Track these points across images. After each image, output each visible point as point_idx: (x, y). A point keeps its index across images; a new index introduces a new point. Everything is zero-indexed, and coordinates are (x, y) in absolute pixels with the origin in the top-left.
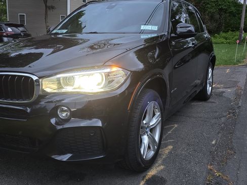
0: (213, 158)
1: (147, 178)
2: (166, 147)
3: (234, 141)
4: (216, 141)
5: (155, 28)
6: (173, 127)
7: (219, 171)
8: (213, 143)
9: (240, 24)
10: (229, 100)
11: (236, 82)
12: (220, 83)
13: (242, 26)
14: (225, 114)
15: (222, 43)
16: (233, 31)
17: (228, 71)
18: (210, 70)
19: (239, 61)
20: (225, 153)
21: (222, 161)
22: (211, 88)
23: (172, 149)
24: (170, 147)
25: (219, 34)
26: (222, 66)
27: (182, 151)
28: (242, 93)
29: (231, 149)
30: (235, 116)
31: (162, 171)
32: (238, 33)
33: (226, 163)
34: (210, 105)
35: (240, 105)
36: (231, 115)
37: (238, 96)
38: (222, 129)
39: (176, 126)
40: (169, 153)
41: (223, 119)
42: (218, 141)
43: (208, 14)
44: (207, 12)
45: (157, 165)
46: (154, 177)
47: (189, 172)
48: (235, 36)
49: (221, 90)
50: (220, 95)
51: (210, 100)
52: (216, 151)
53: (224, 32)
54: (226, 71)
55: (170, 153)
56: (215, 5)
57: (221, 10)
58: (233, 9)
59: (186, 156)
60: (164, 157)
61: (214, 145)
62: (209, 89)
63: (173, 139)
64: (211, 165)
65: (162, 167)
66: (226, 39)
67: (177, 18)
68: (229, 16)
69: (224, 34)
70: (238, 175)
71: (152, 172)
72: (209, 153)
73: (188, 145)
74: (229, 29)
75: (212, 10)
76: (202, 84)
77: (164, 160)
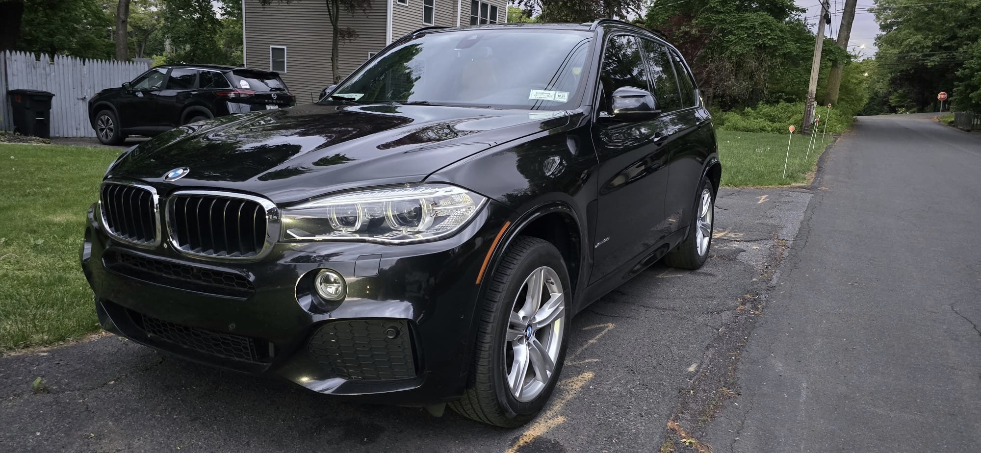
0: (685, 405)
1: (521, 442)
2: (579, 374)
3: (741, 367)
4: (699, 367)
5: (563, 97)
6: (602, 329)
7: (691, 434)
8: (692, 369)
9: (807, 83)
10: (750, 271)
11: (776, 228)
12: (737, 229)
13: (813, 87)
14: (731, 303)
15: (762, 129)
16: (789, 101)
17: (763, 199)
18: (706, 197)
19: (792, 177)
20: (715, 395)
21: (704, 413)
22: (706, 240)
23: (592, 381)
24: (588, 375)
25: (754, 107)
26: (750, 188)
27: (613, 385)
28: (786, 254)
29: (732, 386)
30: (757, 309)
31: (558, 427)
32: (801, 107)
33: (713, 417)
34: (701, 279)
35: (774, 282)
36: (748, 306)
37: (774, 260)
38: (719, 338)
39: (611, 326)
40: (582, 388)
41: (726, 316)
42: (704, 366)
43: (729, 58)
44: (728, 53)
45: (549, 414)
46: (538, 442)
47: (620, 434)
48: (794, 113)
49: (736, 245)
50: (731, 257)
51: (704, 269)
52: (693, 388)
53: (767, 102)
54: (759, 200)
55: (585, 388)
56: (748, 36)
57: (763, 47)
58: (792, 47)
59: (621, 396)
60: (569, 397)
61: (691, 376)
62: (702, 243)
63: (599, 357)
64: (677, 418)
65: (561, 420)
66: (772, 120)
67: (635, 73)
68: (782, 64)
69: (766, 109)
70: (736, 445)
71: (536, 430)
72: (675, 393)
73: (632, 371)
74: (780, 97)
75: (739, 49)
76: (681, 229)
77: (569, 404)
